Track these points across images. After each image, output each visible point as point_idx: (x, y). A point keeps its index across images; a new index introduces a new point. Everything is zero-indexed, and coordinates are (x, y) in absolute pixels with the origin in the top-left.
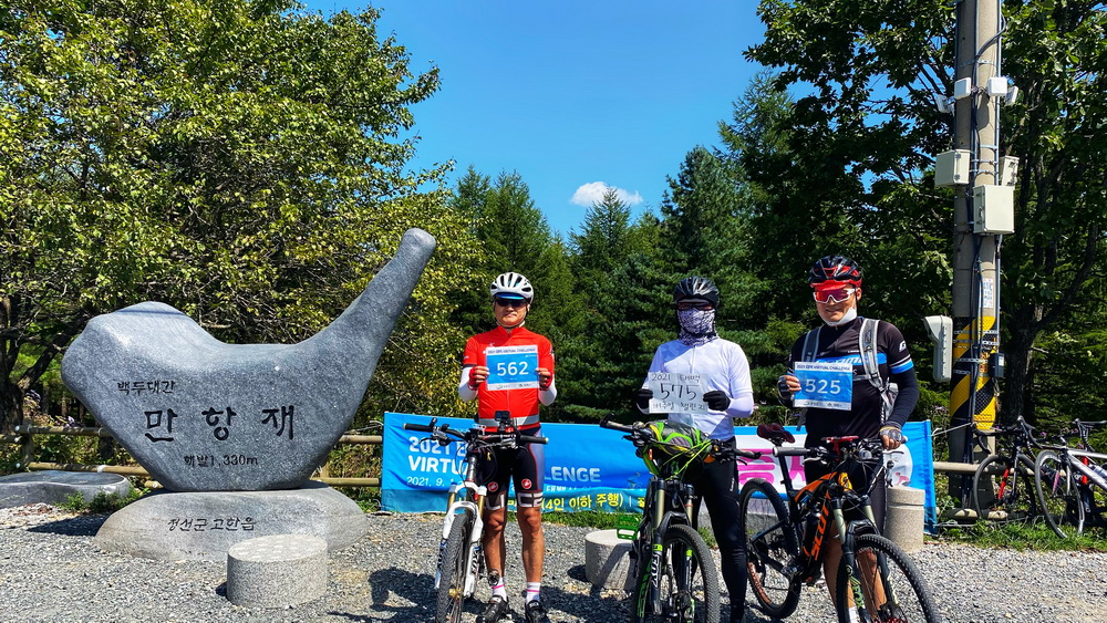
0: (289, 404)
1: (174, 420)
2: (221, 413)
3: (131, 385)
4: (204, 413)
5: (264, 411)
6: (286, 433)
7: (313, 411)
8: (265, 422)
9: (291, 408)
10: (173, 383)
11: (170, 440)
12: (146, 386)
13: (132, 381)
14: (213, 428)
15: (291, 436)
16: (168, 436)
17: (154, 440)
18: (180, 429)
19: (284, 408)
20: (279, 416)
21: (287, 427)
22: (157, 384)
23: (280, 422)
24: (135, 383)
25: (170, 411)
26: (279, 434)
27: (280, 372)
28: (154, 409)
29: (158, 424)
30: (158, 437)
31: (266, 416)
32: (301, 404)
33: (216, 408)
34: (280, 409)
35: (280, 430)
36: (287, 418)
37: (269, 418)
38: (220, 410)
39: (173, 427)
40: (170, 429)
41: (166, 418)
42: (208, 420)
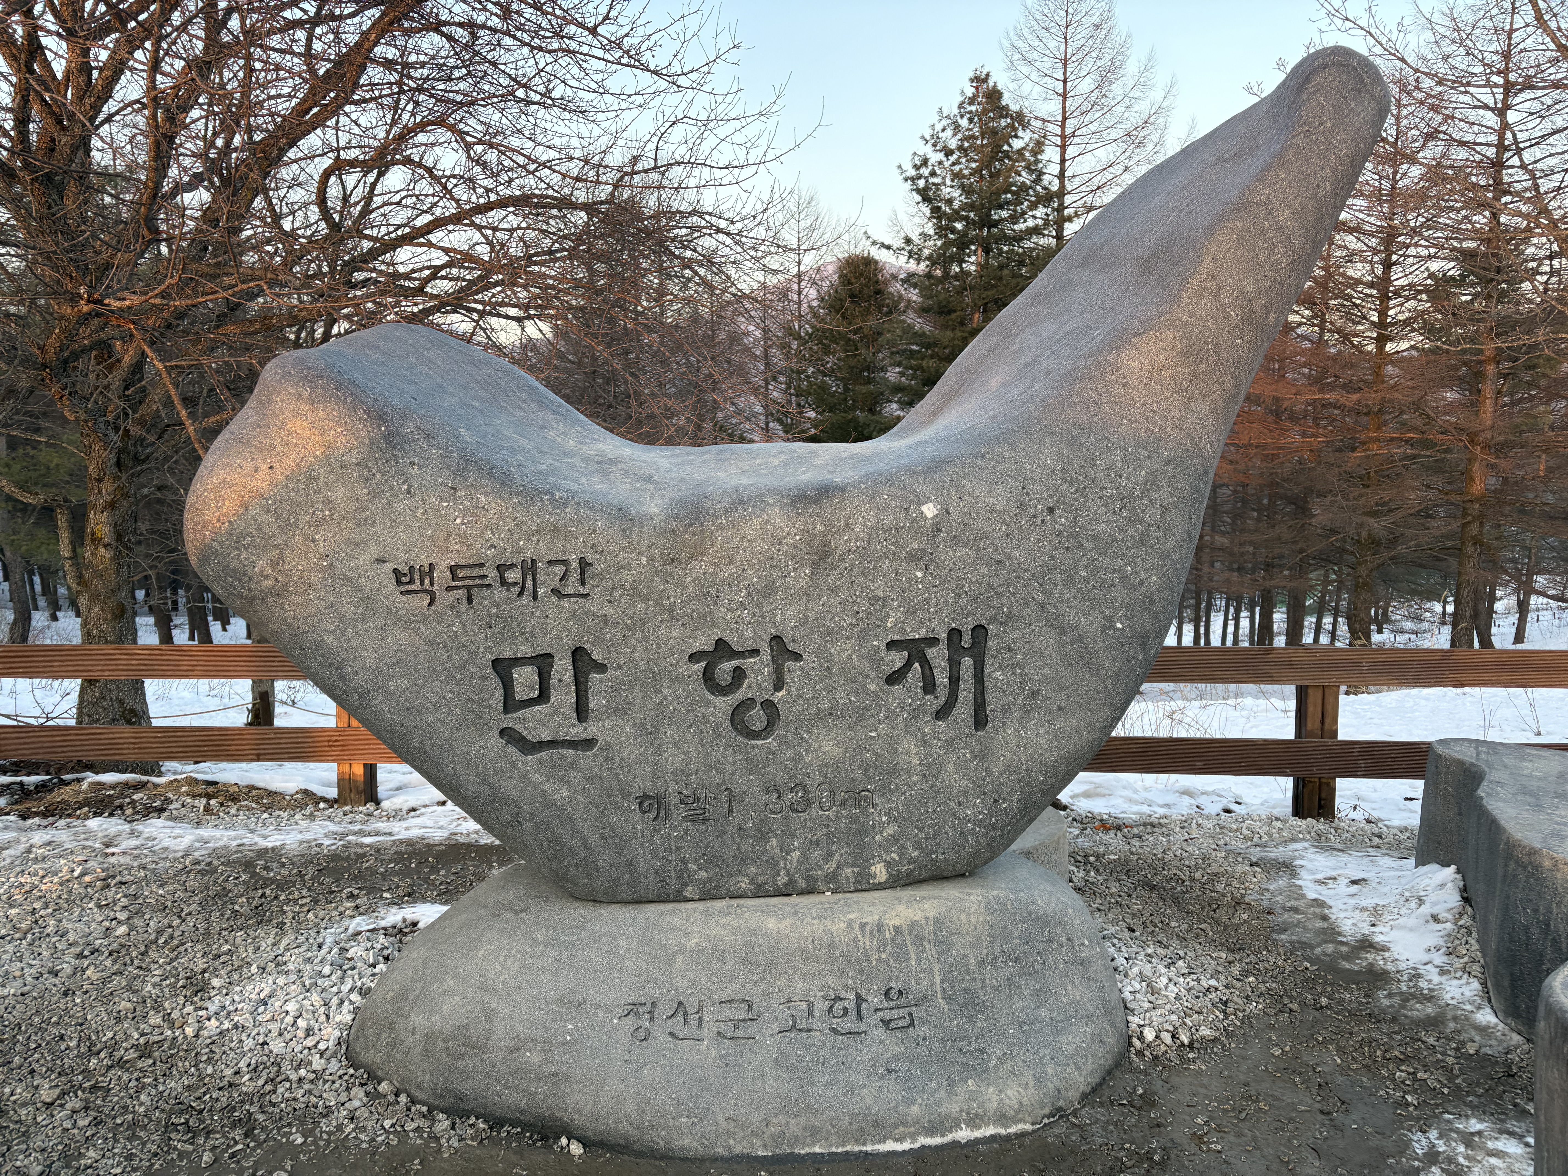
0: (971, 622)
1: (595, 680)
2: (755, 652)
3: (442, 576)
4: (694, 657)
5: (892, 645)
6: (964, 710)
7: (1048, 641)
8: (894, 678)
9: (980, 630)
10: (584, 564)
11: (589, 743)
12: (492, 574)
13: (443, 563)
14: (724, 704)
15: (980, 720)
16: (577, 731)
17: (528, 746)
18: (619, 710)
19: (955, 634)
20: (938, 656)
21: (966, 692)
22: (530, 568)
23: (942, 679)
24: (453, 570)
25: (578, 654)
26: (941, 714)
27: (938, 522)
28: (525, 650)
29: (543, 696)
30: (546, 735)
31: (898, 659)
32: (1010, 620)
33: (734, 641)
34: (944, 636)
35: (943, 700)
36: (967, 662)
37: (908, 666)
38: (750, 645)
39: (594, 702)
40: (582, 711)
41: (569, 676)
42: (708, 677)
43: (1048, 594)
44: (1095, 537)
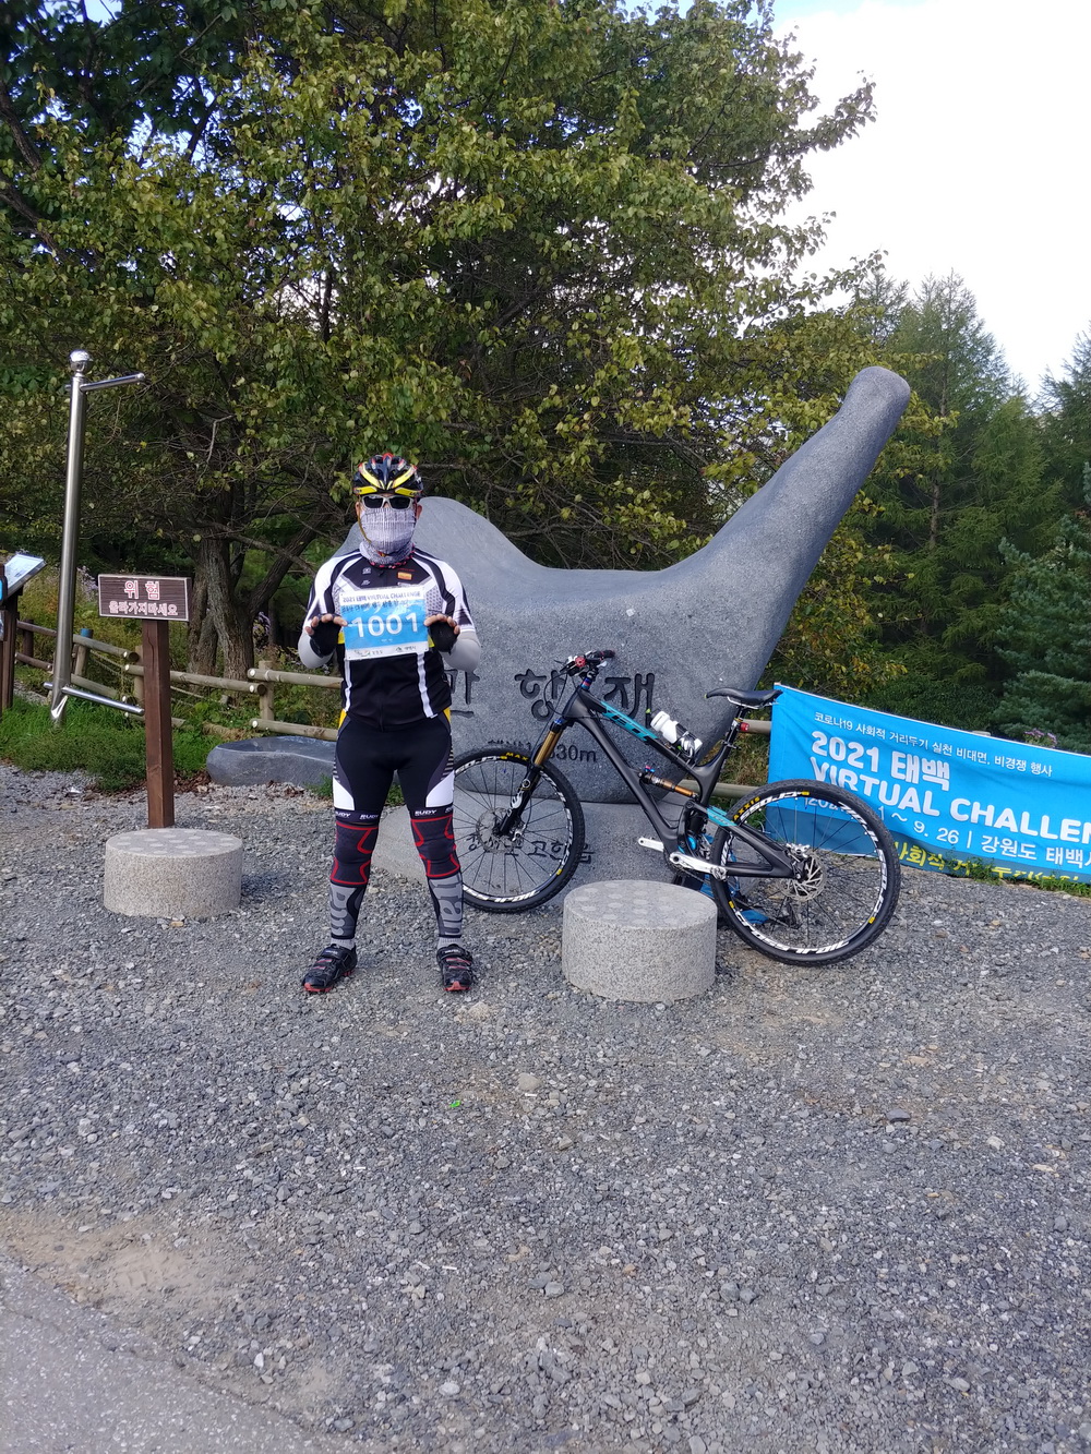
0: (646, 671)
1: (474, 685)
2: (544, 677)
4: (516, 677)
5: (609, 680)
7: (684, 684)
8: (609, 696)
9: (650, 676)
11: (469, 714)
14: (529, 702)
16: (465, 708)
18: (482, 700)
19: (638, 677)
20: (630, 688)
21: (643, 707)
23: (631, 698)
26: (631, 715)
27: (634, 620)
31: (610, 688)
32: (666, 672)
33: (534, 670)
34: (633, 677)
35: (631, 710)
36: (644, 692)
37: (615, 690)
38: (542, 674)
39: (473, 694)
40: (468, 699)
41: (463, 681)
42: (522, 687)
43: (686, 660)
44: (711, 632)
